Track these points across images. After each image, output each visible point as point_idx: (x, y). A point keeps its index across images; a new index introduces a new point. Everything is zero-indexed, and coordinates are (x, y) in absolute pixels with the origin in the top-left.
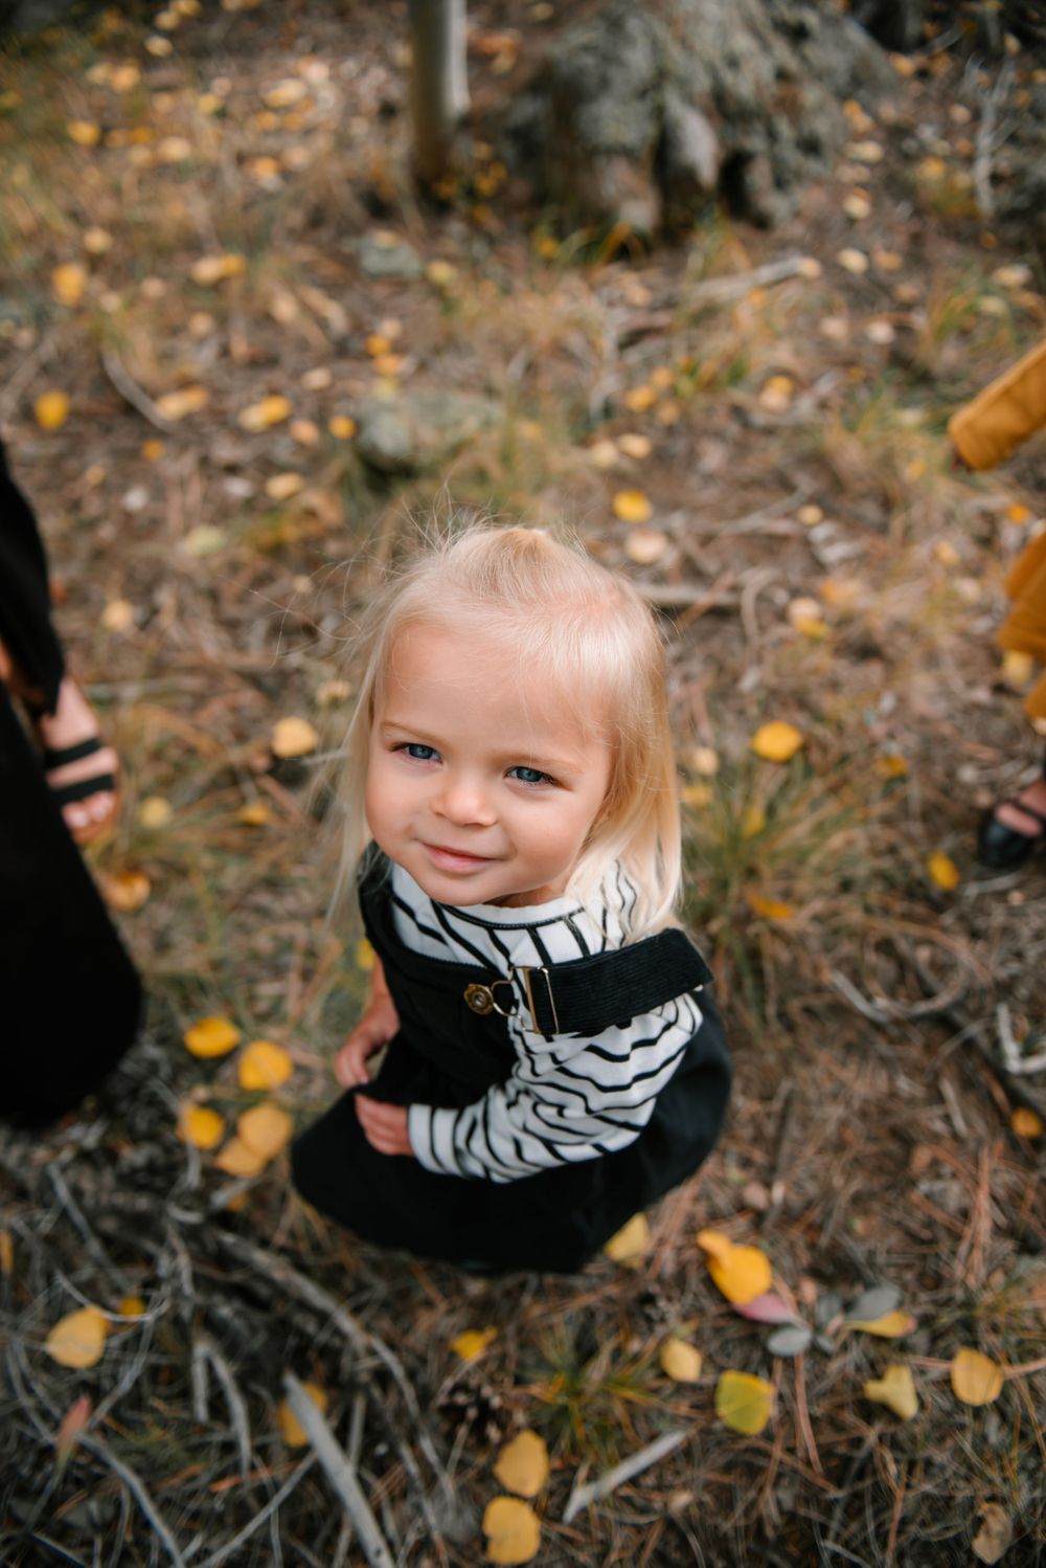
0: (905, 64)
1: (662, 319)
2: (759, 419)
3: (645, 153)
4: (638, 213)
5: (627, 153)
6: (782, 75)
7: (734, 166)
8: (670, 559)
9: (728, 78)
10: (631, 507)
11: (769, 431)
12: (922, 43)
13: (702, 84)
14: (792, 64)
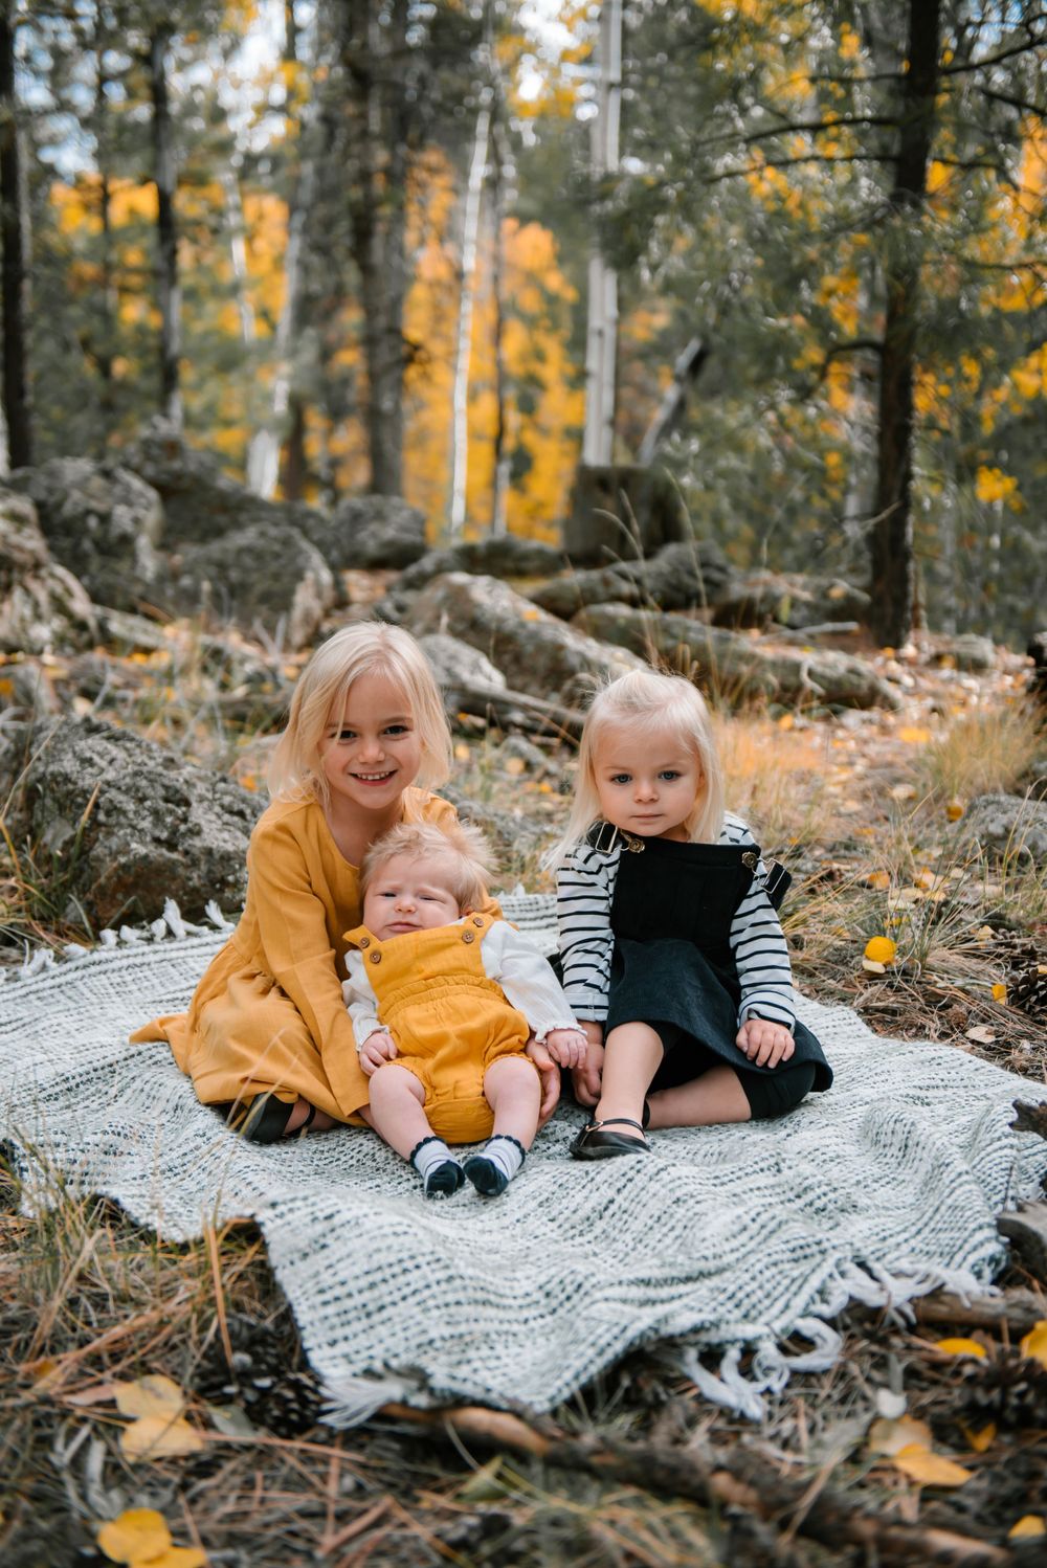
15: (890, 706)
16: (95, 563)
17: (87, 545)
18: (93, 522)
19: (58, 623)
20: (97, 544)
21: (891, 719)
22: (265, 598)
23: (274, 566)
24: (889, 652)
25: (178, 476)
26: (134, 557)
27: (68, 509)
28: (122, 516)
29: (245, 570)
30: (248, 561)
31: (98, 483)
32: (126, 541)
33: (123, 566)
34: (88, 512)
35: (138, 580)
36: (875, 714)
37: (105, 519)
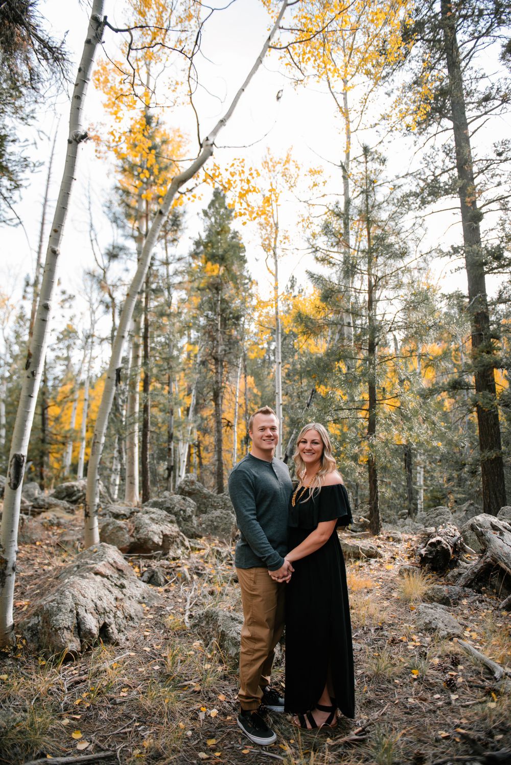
0: (161, 589)
1: (83, 677)
2: (118, 701)
3: (72, 628)
4: (74, 645)
5: (68, 628)
6: (116, 599)
7: (104, 629)
8: (91, 748)
9: (99, 603)
10: (77, 735)
11: (121, 704)
12: (166, 582)
13: (92, 605)
14: (120, 596)
15: (381, 557)
16: (183, 523)
17: (181, 519)
18: (182, 512)
19: (182, 548)
20: (183, 518)
21: (382, 560)
22: (223, 530)
23: (225, 521)
24: (376, 536)
25: (194, 490)
26: (192, 522)
27: (176, 509)
28: (189, 511)
29: (218, 522)
30: (219, 520)
31: (182, 501)
32: (190, 517)
33: (189, 524)
34: (181, 510)
35: (193, 527)
36: (378, 559)
37: (184, 511)
